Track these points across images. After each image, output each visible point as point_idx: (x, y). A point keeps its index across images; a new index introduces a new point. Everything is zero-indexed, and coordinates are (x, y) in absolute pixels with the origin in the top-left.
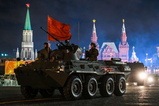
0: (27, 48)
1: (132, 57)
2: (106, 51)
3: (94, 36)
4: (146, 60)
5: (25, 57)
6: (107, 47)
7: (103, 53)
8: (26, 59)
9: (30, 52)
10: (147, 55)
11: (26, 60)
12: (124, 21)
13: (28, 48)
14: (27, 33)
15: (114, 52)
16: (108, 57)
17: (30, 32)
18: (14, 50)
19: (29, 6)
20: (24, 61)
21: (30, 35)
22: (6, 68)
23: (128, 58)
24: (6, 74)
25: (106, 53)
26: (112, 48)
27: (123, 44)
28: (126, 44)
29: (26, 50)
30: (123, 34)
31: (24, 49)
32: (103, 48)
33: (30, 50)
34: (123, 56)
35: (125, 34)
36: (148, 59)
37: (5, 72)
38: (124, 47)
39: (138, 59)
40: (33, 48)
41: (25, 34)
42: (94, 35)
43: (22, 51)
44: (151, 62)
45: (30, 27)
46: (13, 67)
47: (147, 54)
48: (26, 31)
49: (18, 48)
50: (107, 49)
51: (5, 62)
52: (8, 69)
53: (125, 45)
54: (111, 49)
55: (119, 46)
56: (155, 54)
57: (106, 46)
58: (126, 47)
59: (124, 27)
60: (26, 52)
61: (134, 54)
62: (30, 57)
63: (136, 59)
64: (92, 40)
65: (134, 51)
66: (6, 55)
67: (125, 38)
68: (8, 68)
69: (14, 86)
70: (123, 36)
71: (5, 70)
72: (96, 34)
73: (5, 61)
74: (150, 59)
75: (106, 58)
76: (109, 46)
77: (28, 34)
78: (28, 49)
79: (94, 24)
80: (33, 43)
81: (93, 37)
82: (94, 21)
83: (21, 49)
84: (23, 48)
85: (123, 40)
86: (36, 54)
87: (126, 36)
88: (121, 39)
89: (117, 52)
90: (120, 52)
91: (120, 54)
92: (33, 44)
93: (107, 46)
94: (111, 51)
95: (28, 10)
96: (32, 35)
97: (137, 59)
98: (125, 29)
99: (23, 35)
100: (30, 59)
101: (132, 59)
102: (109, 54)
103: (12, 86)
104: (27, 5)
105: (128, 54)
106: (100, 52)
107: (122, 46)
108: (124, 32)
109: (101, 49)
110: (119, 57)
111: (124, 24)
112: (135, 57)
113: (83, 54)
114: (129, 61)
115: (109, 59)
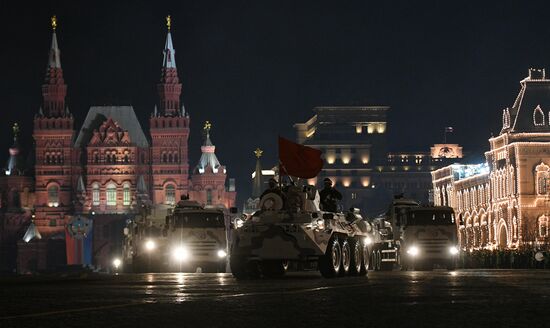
1: (203, 164)
2: (103, 138)
3: (52, 81)
4: (254, 175)
6: (105, 123)
7: (89, 150)
10: (259, 155)
12: (169, 23)
15: (130, 145)
16: (109, 163)
23: (185, 166)
25: (103, 149)
26: (123, 130)
27: (169, 111)
28: (177, 112)
30: (168, 74)
32: (91, 126)
34: (165, 161)
35: (176, 74)
36: (264, 172)
38: (171, 125)
39: (225, 171)
42: (52, 75)
47: (259, 153)
50: (103, 134)
54: (120, 130)
55: (152, 120)
57: (101, 119)
58: (178, 126)
59: (170, 45)
61: (210, 149)
63: (215, 171)
64: (44, 95)
65: (208, 141)
67: (174, 90)
70: (168, 80)
72: (60, 74)
74: (271, 172)
75: (104, 166)
76: (112, 122)
79: (55, 35)
81: (48, 83)
85: (167, 98)
87: (176, 79)
88: (160, 94)
89: (145, 143)
90: (157, 145)
91: (156, 151)
93: (106, 120)
94: (119, 139)
97: (221, 171)
98: (173, 52)
101: (202, 171)
102: (114, 153)
105: (185, 150)
106: (77, 145)
107: (164, 122)
108: (171, 64)
109: (81, 132)
110: (150, 163)
111: (169, 35)
112: (214, 162)
113: (12, 152)
114: (189, 178)
115: (111, 171)
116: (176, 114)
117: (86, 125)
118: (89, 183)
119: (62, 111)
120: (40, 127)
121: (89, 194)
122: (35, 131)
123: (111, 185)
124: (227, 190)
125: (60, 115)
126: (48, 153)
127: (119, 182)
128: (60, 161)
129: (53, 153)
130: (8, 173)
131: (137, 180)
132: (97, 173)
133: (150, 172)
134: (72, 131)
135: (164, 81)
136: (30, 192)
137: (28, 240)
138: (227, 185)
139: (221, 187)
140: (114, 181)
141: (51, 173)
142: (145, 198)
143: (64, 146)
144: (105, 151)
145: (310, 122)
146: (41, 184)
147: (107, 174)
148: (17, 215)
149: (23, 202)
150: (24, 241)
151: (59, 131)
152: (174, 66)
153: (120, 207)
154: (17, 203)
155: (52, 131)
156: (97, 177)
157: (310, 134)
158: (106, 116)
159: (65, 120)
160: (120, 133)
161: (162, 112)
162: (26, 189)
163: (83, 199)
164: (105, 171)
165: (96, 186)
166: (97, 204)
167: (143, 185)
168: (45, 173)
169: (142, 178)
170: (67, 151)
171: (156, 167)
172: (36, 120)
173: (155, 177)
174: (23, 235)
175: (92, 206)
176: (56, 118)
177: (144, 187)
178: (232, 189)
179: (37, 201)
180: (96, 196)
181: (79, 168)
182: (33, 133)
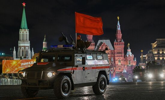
0: (23, 46)
1: (128, 54)
4: (141, 57)
5: (21, 55)
8: (23, 57)
9: (27, 51)
10: (142, 52)
11: (23, 59)
12: (118, 18)
13: (25, 46)
14: (23, 32)
15: (109, 49)
17: (26, 31)
18: (10, 49)
19: (25, 5)
20: (21, 60)
21: (26, 33)
22: (3, 67)
23: (123, 55)
24: (3, 73)
26: (107, 46)
27: (119, 41)
29: (23, 49)
30: (118, 31)
31: (21, 48)
32: (99, 45)
33: (27, 49)
34: (118, 54)
35: (120, 31)
36: (143, 56)
37: (3, 71)
38: (119, 44)
39: (133, 56)
40: (29, 47)
41: (22, 33)
43: (19, 50)
44: (147, 58)
45: (26, 26)
46: (10, 66)
47: (142, 51)
48: (22, 30)
49: (15, 47)
50: (102, 47)
51: (2, 61)
52: (5, 68)
55: (115, 43)
56: (151, 51)
57: (101, 43)
58: (121, 44)
59: (119, 24)
60: (23, 51)
61: (129, 50)
62: (27, 56)
63: (131, 56)
64: (87, 37)
65: (129, 48)
66: (3, 54)
67: (120, 35)
68: (5, 66)
69: (11, 84)
70: (118, 33)
71: (3, 69)
73: (2, 59)
74: (145, 56)
77: (25, 33)
78: (25, 48)
80: (29, 41)
83: (18, 48)
84: (20, 46)
85: (118, 37)
86: (33, 53)
87: (121, 33)
88: (116, 36)
89: (113, 49)
90: (116, 49)
91: (116, 51)
92: (29, 43)
93: (103, 43)
95: (24, 9)
96: (28, 34)
97: (132, 56)
98: (119, 26)
99: (20, 34)
100: (27, 57)
101: (127, 56)
103: (9, 84)
104: (23, 4)
105: (123, 50)
107: (117, 43)
108: (119, 29)
110: (114, 54)
111: (118, 21)
112: (130, 53)
114: (124, 58)
116: (121, 42)
117: (98, 45)
119: (92, 41)
124: (134, 61)
131: (111, 58)
133: (114, 56)
134: (94, 46)
135: (117, 33)
138: (134, 59)
139: (133, 60)
142: (113, 63)
145: (155, 43)
151: (91, 46)
157: (155, 46)
159: (92, 43)
161: (117, 41)
167: (112, 60)
169: (112, 58)
171: (116, 55)
173: (116, 57)
177: (113, 60)
178: (135, 60)
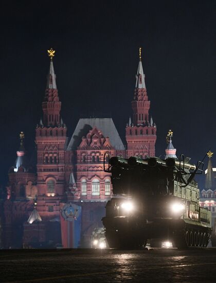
2: (89, 143)
3: (50, 99)
4: (206, 172)
6: (91, 131)
7: (79, 152)
10: (210, 156)
15: (111, 148)
16: (94, 162)
25: (89, 152)
26: (105, 137)
27: (140, 123)
28: (146, 122)
30: (139, 94)
32: (80, 133)
35: (145, 93)
36: (215, 169)
38: (142, 133)
42: (50, 94)
47: (210, 154)
50: (89, 140)
53: (146, 125)
54: (102, 137)
55: (128, 129)
57: (87, 128)
58: (147, 133)
59: (141, 70)
64: (44, 109)
65: (171, 145)
67: (144, 106)
70: (139, 98)
72: (56, 94)
75: (89, 165)
76: (96, 130)
79: (52, 63)
81: (47, 100)
82: (52, 53)
85: (139, 112)
87: (146, 97)
88: (133, 108)
89: (122, 147)
90: (131, 148)
93: (91, 129)
94: (102, 144)
98: (143, 76)
102: (98, 154)
106: (69, 148)
107: (136, 130)
108: (142, 86)
109: (72, 138)
111: (141, 63)
113: (19, 154)
115: (95, 169)
117: (76, 132)
118: (78, 178)
119: (57, 123)
120: (41, 134)
121: (78, 186)
122: (37, 138)
123: (96, 180)
125: (56, 125)
126: (46, 155)
127: (102, 177)
128: (56, 161)
129: (51, 155)
130: (16, 170)
132: (84, 170)
134: (65, 137)
135: (137, 99)
136: (33, 185)
137: (31, 222)
140: (98, 176)
141: (50, 170)
143: (59, 149)
144: (91, 154)
146: (42, 179)
147: (93, 171)
148: (23, 203)
149: (28, 192)
150: (28, 223)
151: (56, 137)
152: (144, 87)
153: (102, 197)
154: (23, 193)
155: (50, 138)
156: (85, 173)
158: (92, 126)
159: (60, 129)
160: (102, 139)
161: (135, 123)
162: (30, 183)
163: (74, 190)
164: (91, 169)
165: (84, 180)
166: (84, 194)
168: (45, 170)
170: (61, 153)
172: (38, 129)
174: (27, 218)
175: (81, 196)
176: (53, 127)
179: (38, 191)
180: (84, 188)
181: (71, 166)
182: (35, 139)
